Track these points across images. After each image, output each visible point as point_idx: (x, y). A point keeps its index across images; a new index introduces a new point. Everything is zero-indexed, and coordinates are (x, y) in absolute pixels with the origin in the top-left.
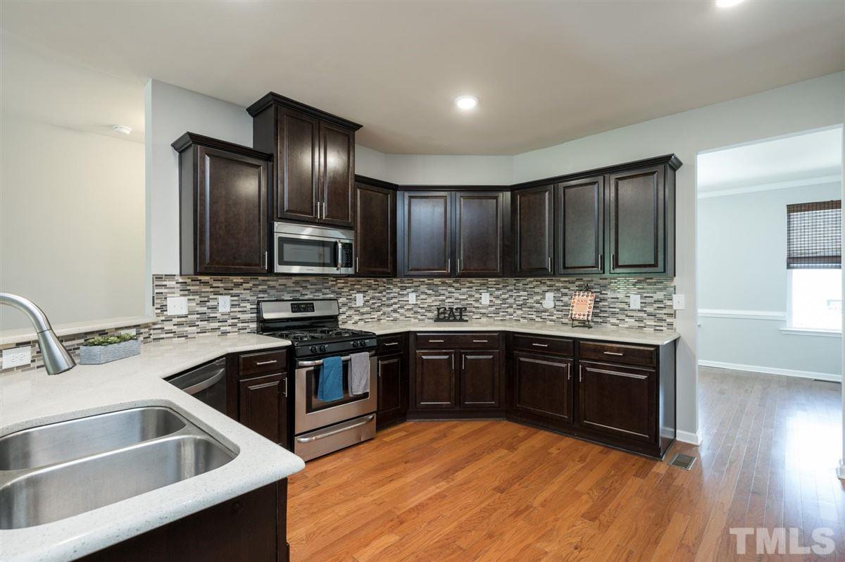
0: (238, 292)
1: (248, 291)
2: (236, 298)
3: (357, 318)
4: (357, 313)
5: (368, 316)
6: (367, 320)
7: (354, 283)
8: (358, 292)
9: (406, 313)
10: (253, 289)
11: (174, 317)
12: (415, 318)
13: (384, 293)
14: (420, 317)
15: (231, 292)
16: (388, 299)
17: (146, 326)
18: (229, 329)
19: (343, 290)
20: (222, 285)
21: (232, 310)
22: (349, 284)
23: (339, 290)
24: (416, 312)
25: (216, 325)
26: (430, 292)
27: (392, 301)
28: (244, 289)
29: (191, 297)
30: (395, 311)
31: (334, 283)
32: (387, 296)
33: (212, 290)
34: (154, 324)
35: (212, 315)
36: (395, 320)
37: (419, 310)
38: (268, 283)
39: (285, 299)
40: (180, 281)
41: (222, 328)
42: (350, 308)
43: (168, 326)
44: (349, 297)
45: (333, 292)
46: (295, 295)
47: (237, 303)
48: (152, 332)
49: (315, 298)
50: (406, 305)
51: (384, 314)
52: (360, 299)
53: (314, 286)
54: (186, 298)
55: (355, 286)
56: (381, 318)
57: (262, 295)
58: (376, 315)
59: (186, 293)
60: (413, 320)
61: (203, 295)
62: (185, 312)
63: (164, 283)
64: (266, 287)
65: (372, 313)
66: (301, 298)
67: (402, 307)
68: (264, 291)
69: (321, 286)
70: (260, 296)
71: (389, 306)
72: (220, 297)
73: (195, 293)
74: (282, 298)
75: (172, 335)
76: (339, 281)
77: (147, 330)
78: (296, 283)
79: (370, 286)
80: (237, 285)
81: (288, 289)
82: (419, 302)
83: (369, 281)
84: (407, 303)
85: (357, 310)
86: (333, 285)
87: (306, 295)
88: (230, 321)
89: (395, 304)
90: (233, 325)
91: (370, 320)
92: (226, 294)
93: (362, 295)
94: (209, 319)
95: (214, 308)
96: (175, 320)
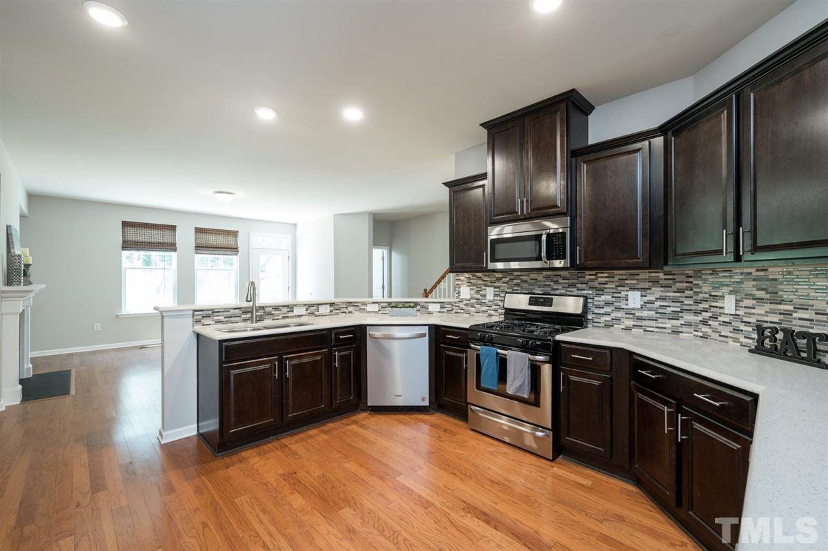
0: (499, 284)
1: (506, 284)
2: (497, 290)
3: (630, 323)
4: (631, 316)
5: (653, 323)
6: (648, 329)
7: (624, 277)
8: (632, 289)
9: (720, 328)
10: (510, 283)
11: (464, 299)
12: (736, 340)
13: (688, 293)
14: (742, 339)
15: (495, 284)
16: (696, 302)
17: (450, 303)
18: (493, 312)
19: (606, 286)
20: (488, 279)
21: (495, 298)
22: (617, 278)
23: (601, 286)
24: (737, 330)
25: (485, 308)
26: (761, 294)
27: (701, 306)
28: (504, 283)
29: (472, 287)
30: (705, 322)
31: (594, 277)
32: (695, 297)
33: (483, 283)
34: (456, 303)
35: (483, 301)
36: (705, 337)
37: (742, 327)
38: (521, 277)
39: (536, 292)
40: (467, 276)
41: (489, 312)
42: (619, 309)
43: (462, 306)
44: (615, 295)
45: (591, 288)
46: (546, 289)
47: (497, 293)
48: (454, 307)
49: (568, 293)
50: (721, 314)
51: (688, 324)
52: (634, 299)
53: (567, 281)
54: (469, 288)
55: (627, 282)
56: (680, 330)
57: (517, 288)
58: (669, 324)
59: (469, 284)
60: (731, 342)
61: (479, 286)
62: (468, 297)
63: (459, 278)
64: (519, 281)
65: (660, 320)
66: (552, 293)
67: (714, 318)
68: (517, 285)
69: (576, 281)
70: (515, 288)
71: (697, 313)
72: (487, 288)
73: (474, 285)
74: (534, 291)
75: (462, 311)
76: (599, 275)
77: (450, 306)
78: (547, 277)
79: (656, 282)
80: (499, 279)
81: (539, 283)
82: (741, 312)
83: (653, 275)
84: (721, 311)
85: (630, 313)
86: (591, 280)
87: (558, 289)
88: (494, 307)
89: (705, 310)
90: (496, 310)
91: (657, 330)
92: (491, 286)
93: (638, 293)
94: (481, 304)
95: (484, 296)
96: (465, 302)
